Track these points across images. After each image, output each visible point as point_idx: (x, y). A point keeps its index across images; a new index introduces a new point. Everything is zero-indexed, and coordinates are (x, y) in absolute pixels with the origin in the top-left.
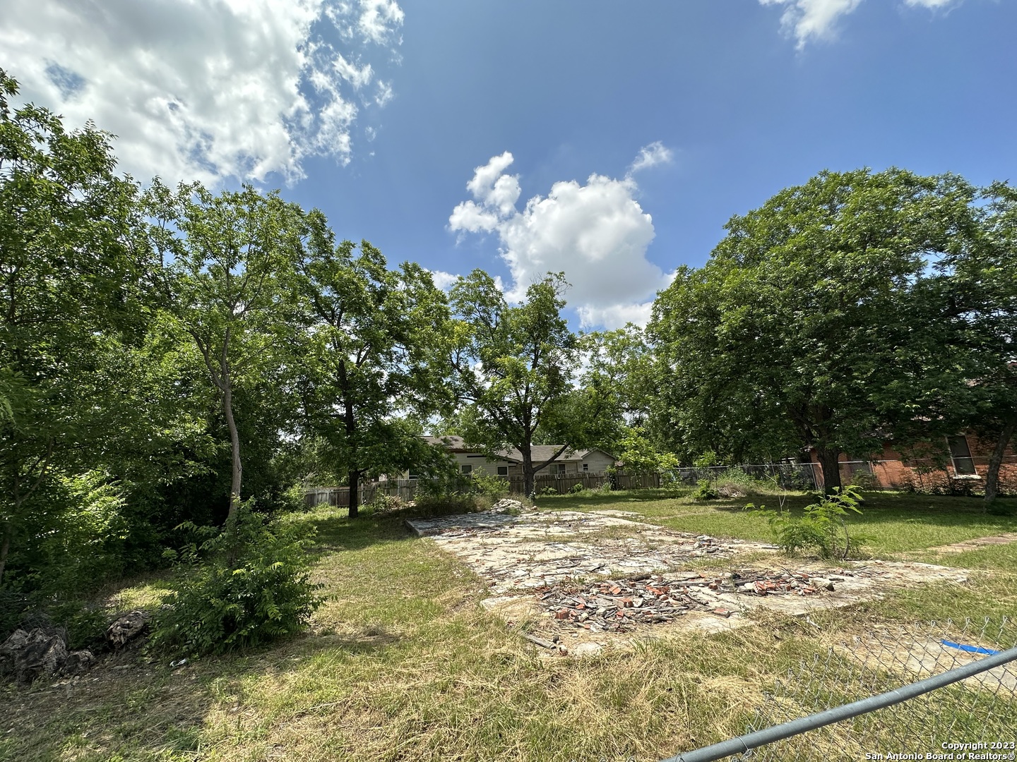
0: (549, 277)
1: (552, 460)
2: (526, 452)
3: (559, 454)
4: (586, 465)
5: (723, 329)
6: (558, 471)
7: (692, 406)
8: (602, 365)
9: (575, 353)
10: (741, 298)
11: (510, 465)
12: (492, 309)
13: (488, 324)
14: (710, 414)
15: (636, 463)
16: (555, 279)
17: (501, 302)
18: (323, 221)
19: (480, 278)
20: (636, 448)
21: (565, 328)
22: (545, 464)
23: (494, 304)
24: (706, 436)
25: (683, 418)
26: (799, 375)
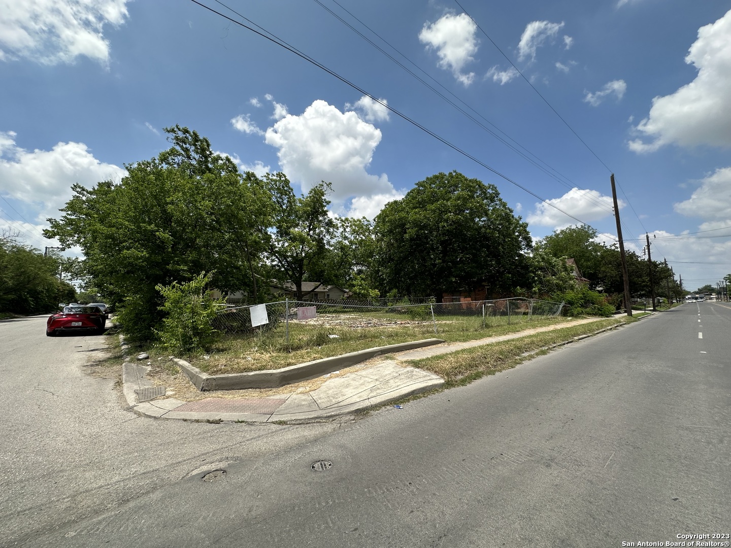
0: (321, 183)
1: (313, 291)
2: (299, 286)
3: (317, 287)
4: (328, 295)
5: (407, 236)
6: (314, 297)
7: (390, 267)
8: (346, 238)
9: (331, 230)
10: (416, 224)
11: (286, 292)
12: (285, 198)
13: (281, 206)
14: (397, 272)
15: (360, 293)
16: (325, 185)
17: (292, 194)
18: (208, 145)
19: (280, 177)
20: (360, 286)
21: (327, 215)
22: (309, 292)
23: (286, 195)
24: (394, 282)
25: (385, 272)
26: (432, 259)
